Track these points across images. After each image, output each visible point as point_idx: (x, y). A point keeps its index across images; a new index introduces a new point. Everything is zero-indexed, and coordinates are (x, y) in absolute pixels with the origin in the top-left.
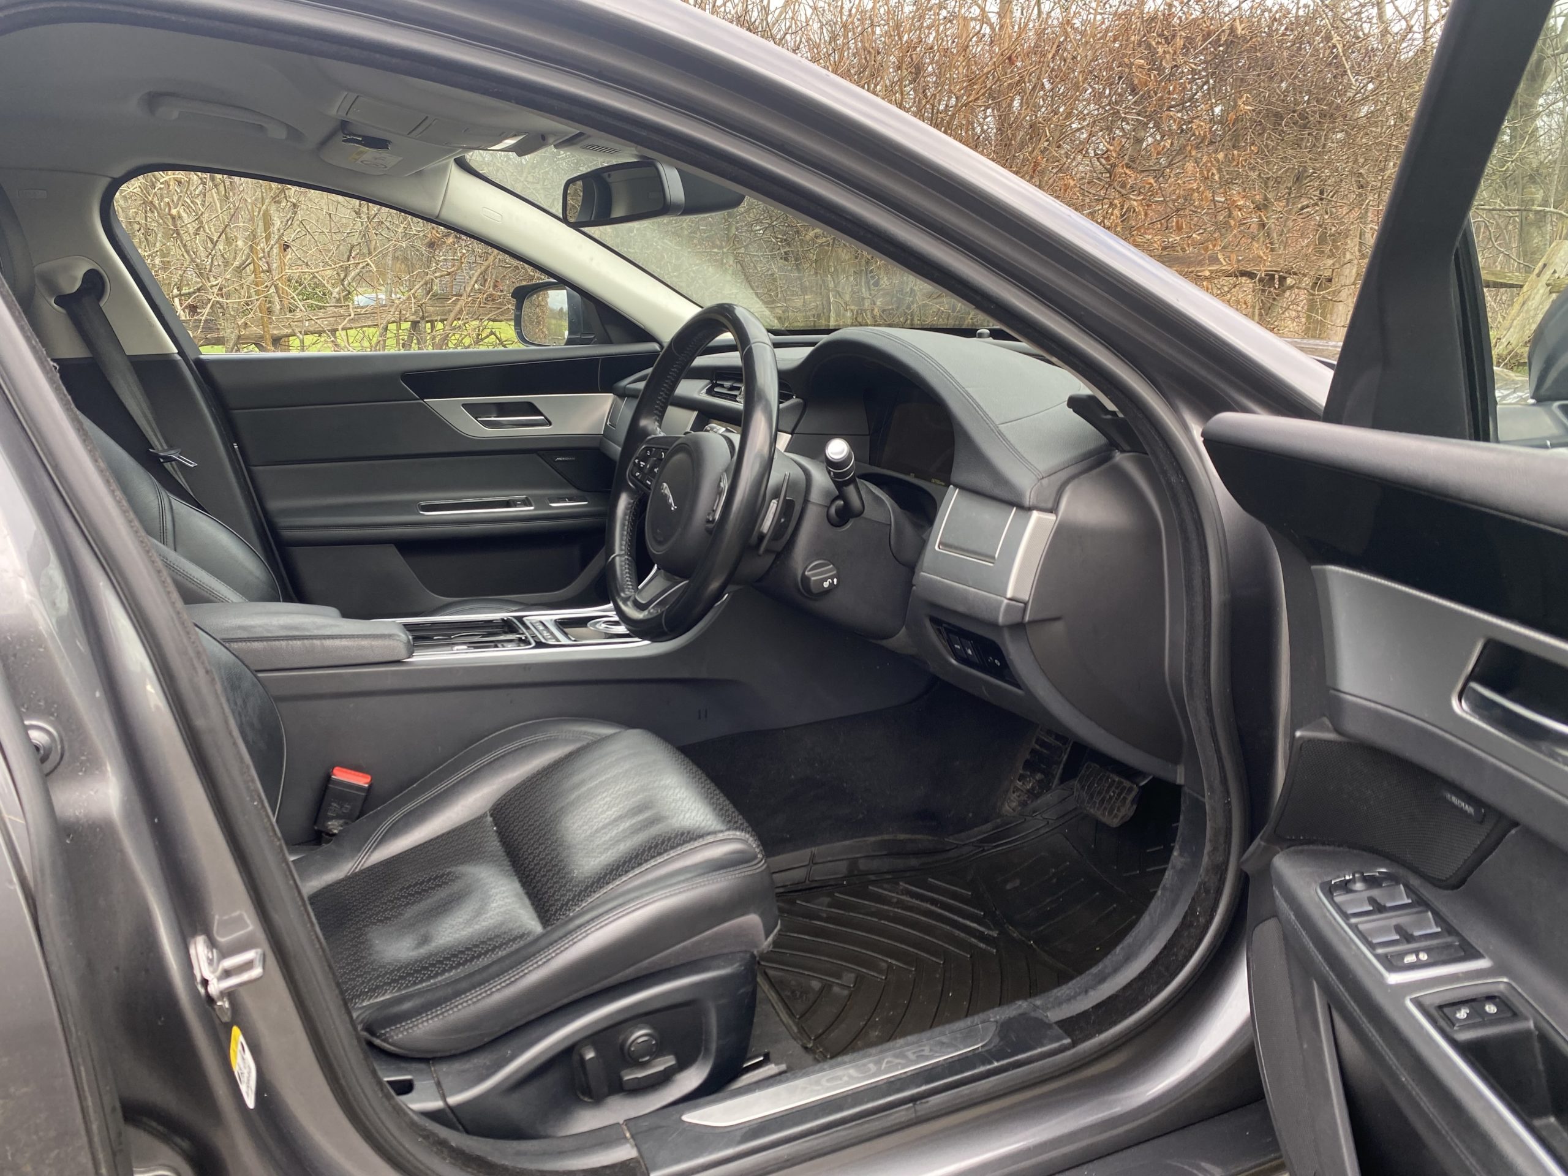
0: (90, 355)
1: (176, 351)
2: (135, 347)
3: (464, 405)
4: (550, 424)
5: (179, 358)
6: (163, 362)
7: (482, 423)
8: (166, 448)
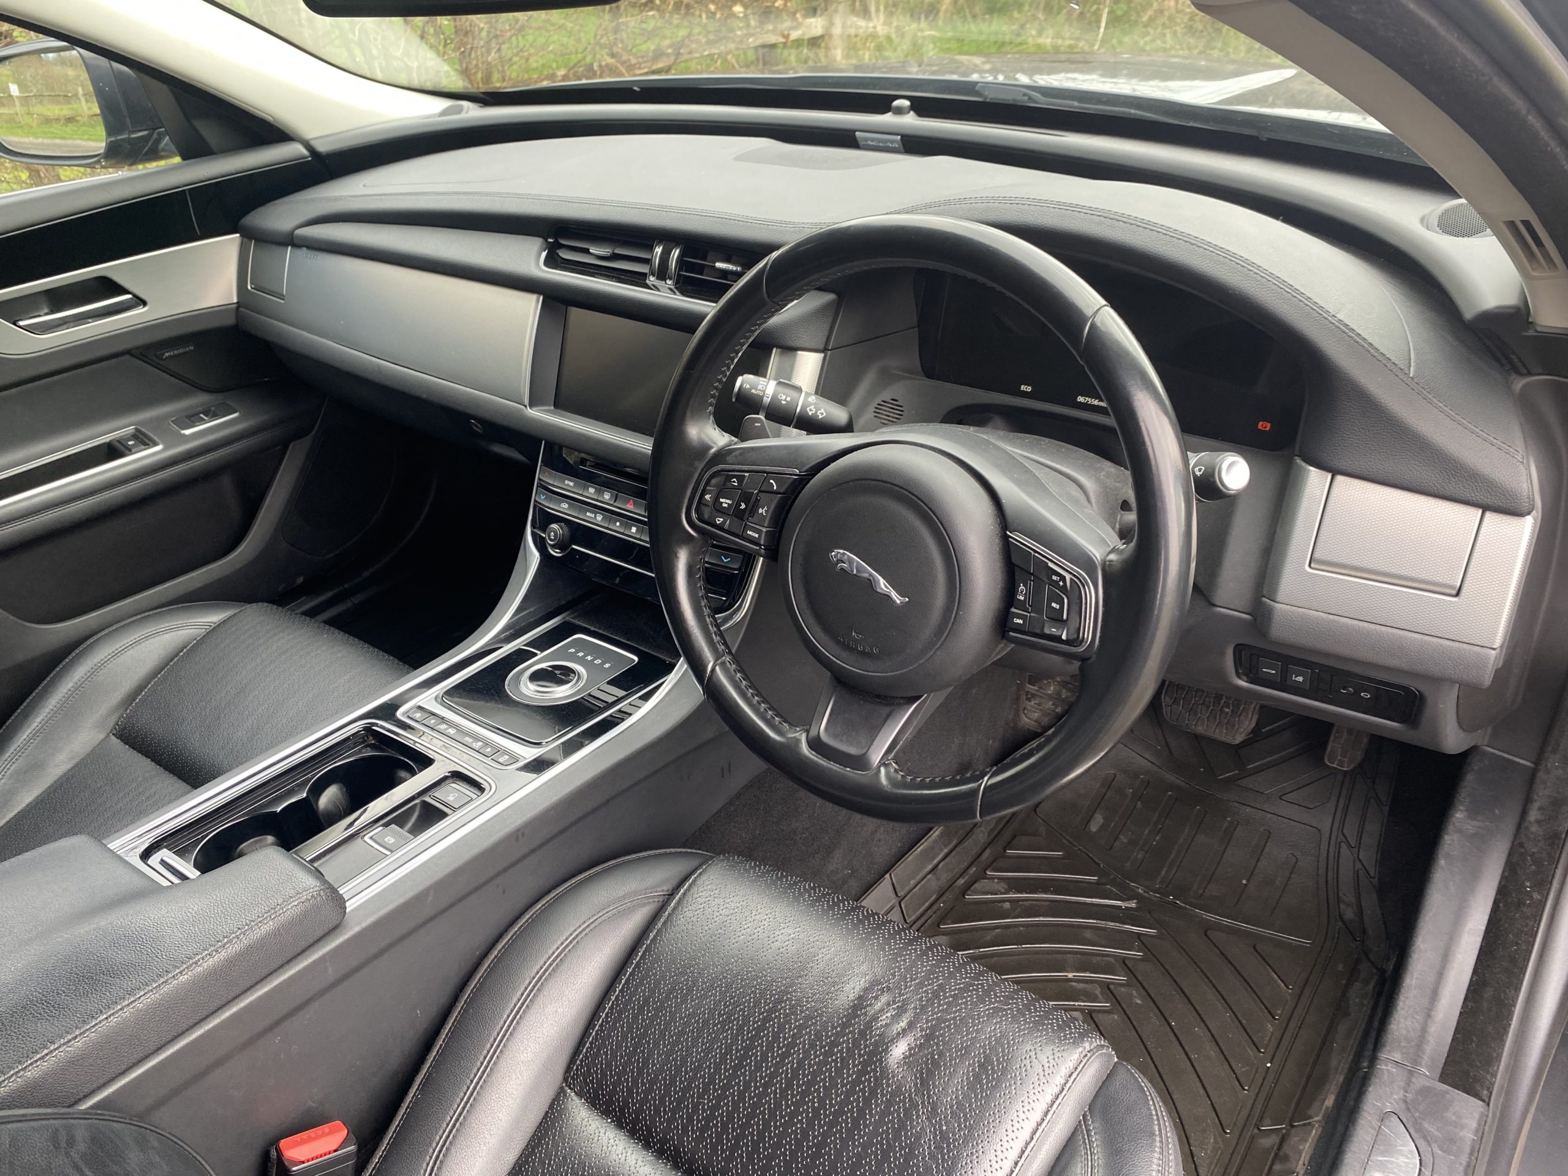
4: (144, 303)
7: (28, 328)
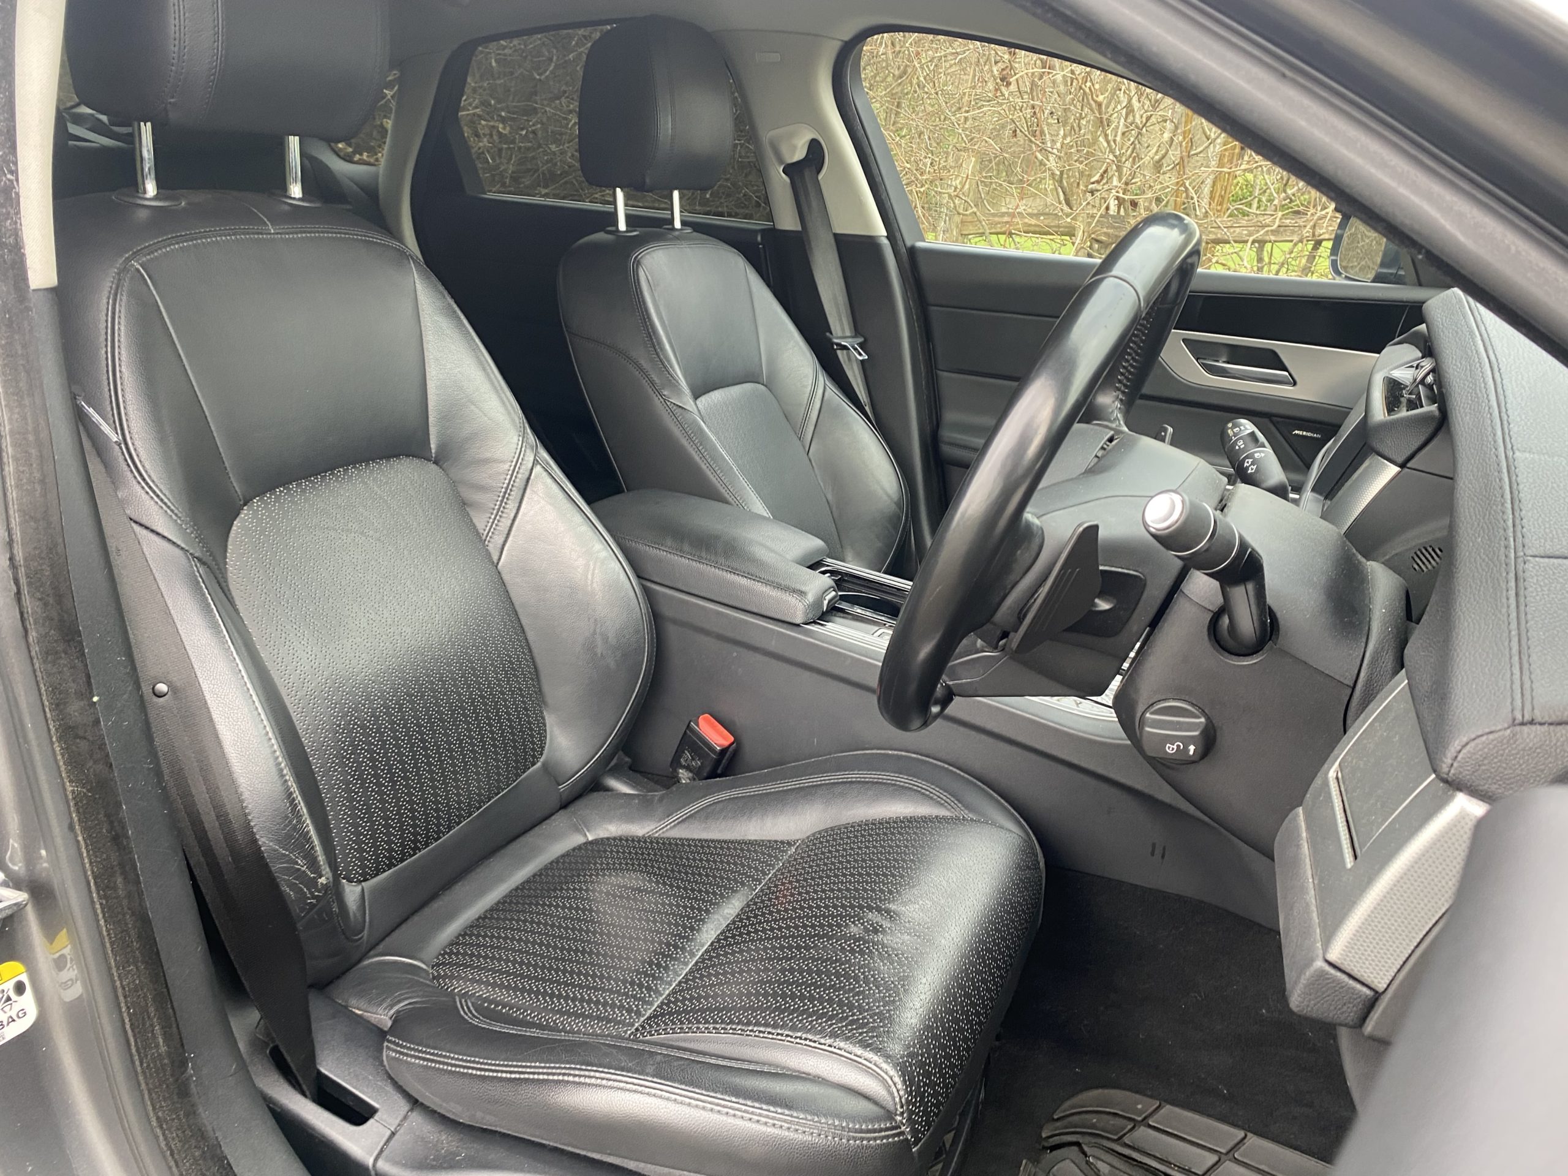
0: (800, 229)
1: (885, 234)
2: (844, 225)
3: (1184, 340)
4: (1295, 384)
5: (885, 242)
6: (869, 243)
7: (1204, 366)
8: (848, 333)
